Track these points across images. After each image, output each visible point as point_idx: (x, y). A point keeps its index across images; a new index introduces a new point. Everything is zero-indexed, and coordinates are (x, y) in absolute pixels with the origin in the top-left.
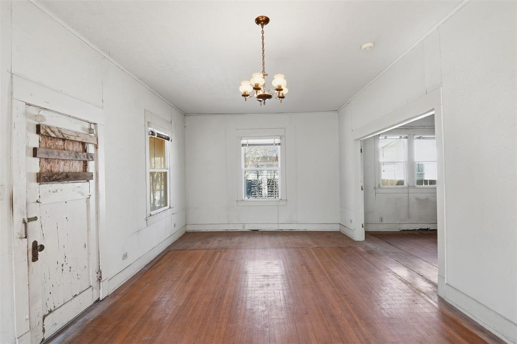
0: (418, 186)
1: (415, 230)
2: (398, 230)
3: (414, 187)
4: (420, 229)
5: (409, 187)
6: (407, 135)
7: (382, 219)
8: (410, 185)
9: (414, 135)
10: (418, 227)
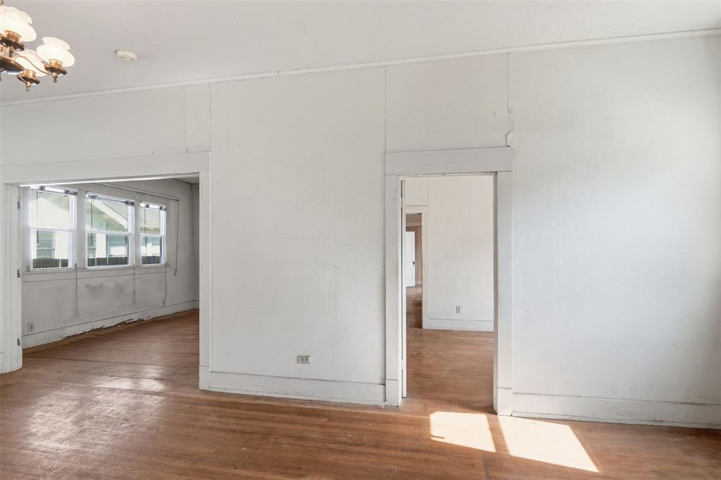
0: (89, 268)
1: (84, 333)
2: (60, 339)
3: (84, 268)
4: (91, 331)
5: (76, 268)
6: (76, 191)
7: (31, 326)
8: (78, 266)
9: (86, 192)
10: (87, 328)
